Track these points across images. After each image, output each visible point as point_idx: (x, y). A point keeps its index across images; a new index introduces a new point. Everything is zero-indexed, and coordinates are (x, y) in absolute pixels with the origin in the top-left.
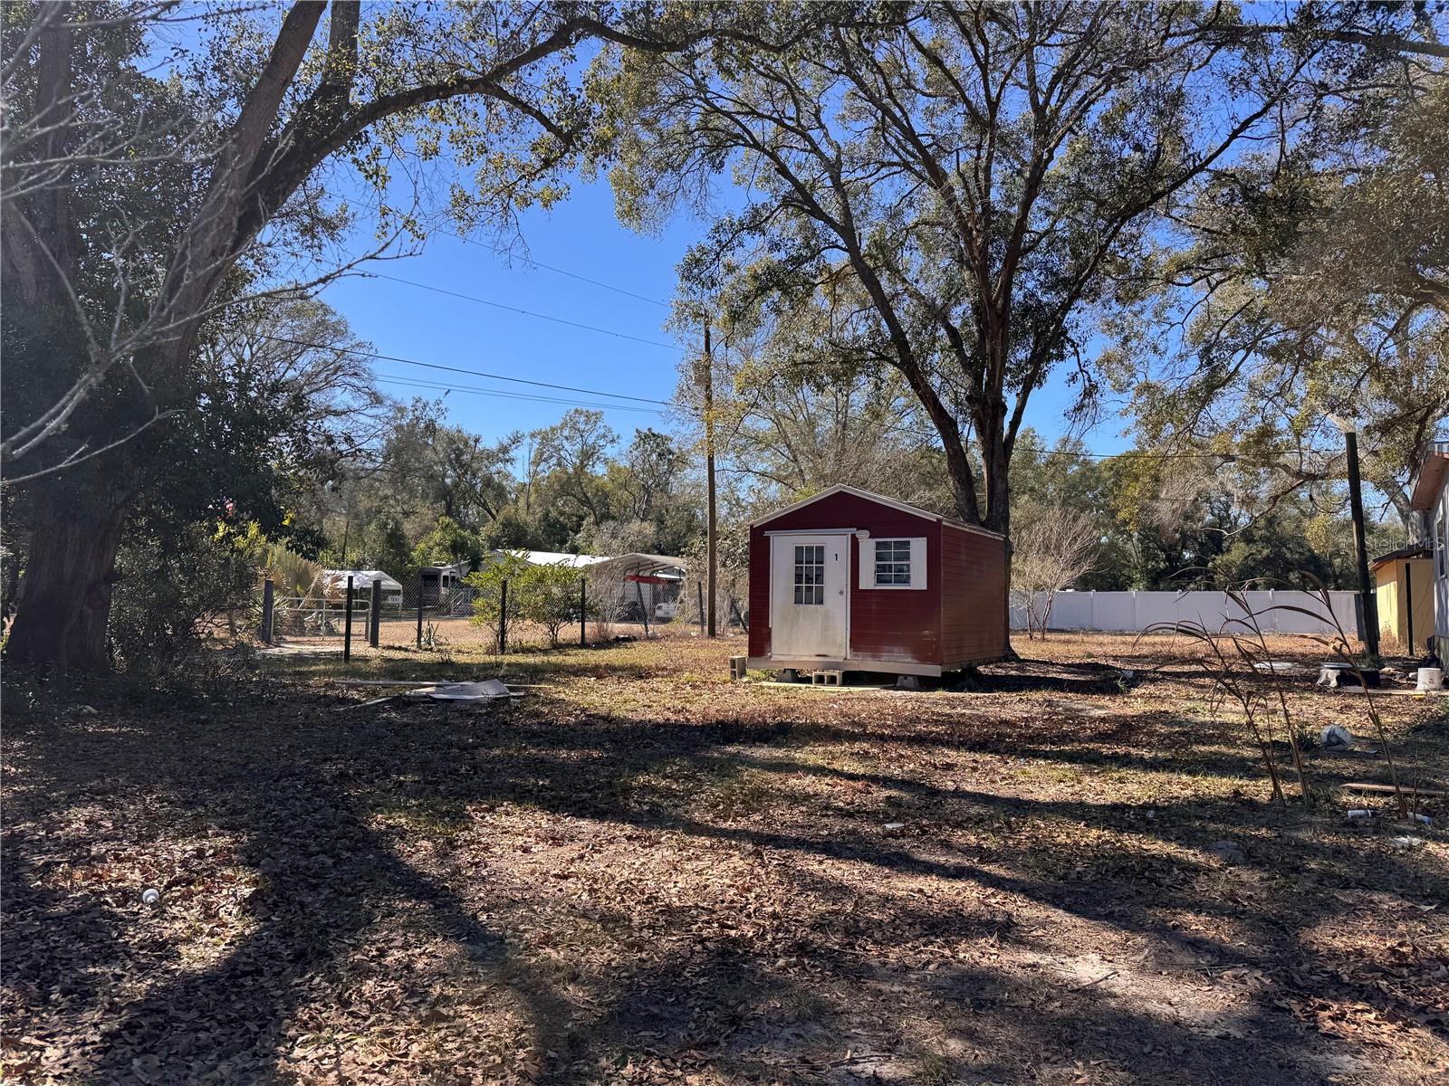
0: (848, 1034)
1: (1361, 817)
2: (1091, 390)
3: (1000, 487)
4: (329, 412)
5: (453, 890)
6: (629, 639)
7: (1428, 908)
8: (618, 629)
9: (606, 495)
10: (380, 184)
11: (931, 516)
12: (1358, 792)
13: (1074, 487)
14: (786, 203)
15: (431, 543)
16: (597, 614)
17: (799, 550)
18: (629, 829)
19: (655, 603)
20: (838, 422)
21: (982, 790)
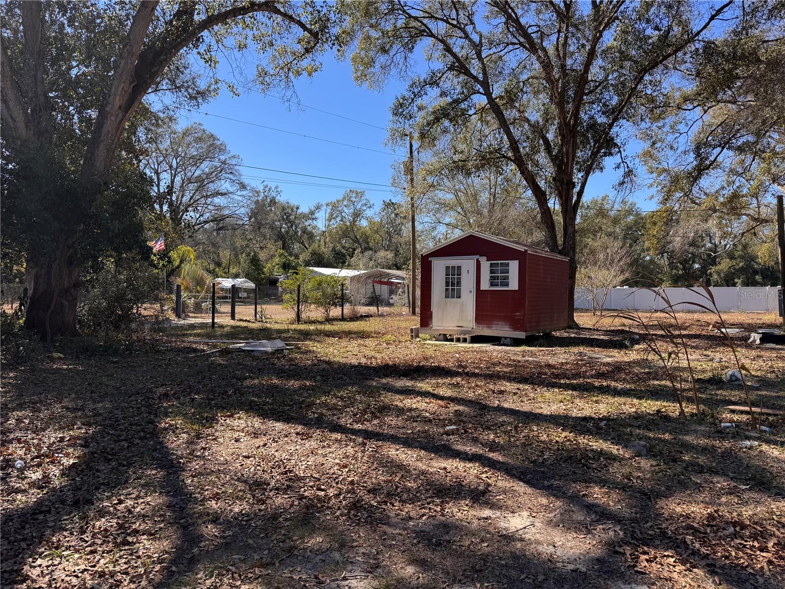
0: (353, 560)
1: (728, 427)
2: (629, 173)
3: (570, 230)
4: (218, 194)
5: (183, 464)
6: (368, 316)
7: (744, 487)
8: (363, 310)
9: (367, 237)
10: (213, 65)
11: (522, 248)
12: (733, 411)
13: (631, 228)
14: (451, 68)
15: (273, 264)
16: (351, 302)
17: (447, 268)
18: (300, 428)
19: (390, 295)
20: (490, 194)
21: (513, 406)
